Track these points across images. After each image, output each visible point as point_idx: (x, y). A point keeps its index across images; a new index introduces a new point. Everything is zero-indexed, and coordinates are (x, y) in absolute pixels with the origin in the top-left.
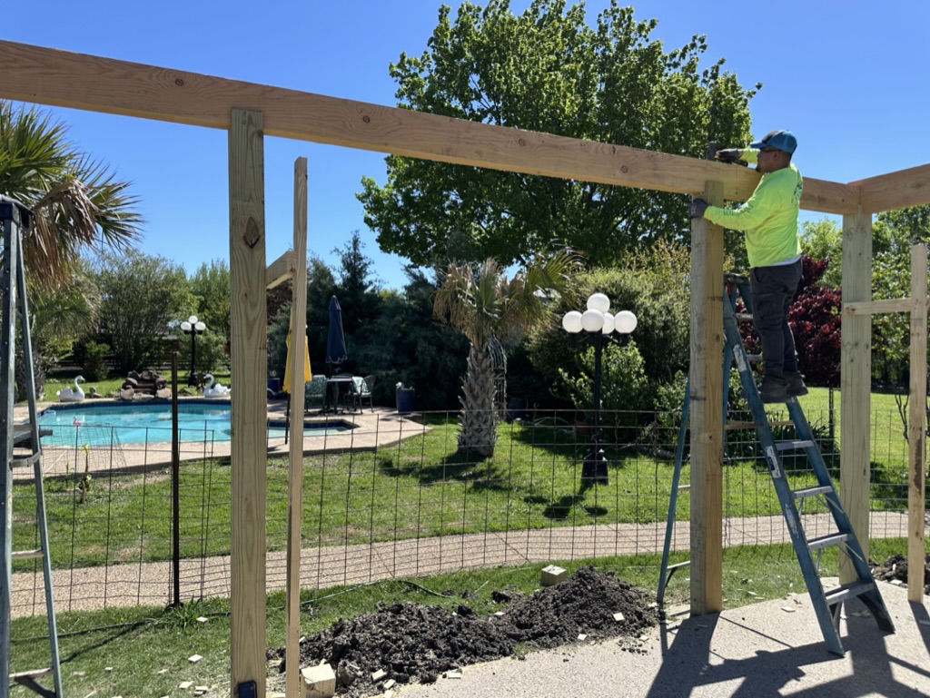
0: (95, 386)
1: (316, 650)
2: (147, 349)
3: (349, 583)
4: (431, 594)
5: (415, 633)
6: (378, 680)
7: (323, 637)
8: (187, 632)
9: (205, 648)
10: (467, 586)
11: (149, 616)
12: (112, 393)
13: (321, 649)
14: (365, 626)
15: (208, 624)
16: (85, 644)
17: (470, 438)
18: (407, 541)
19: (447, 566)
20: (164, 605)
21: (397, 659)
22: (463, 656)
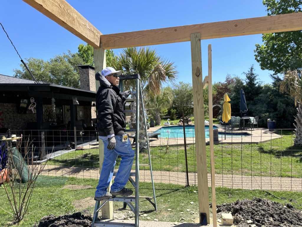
0: (173, 121)
1: (229, 208)
2: (186, 111)
3: (244, 188)
4: (276, 197)
5: (265, 210)
6: (249, 224)
7: (231, 204)
8: (191, 195)
9: (195, 200)
10: (293, 197)
11: (180, 188)
12: (177, 123)
13: (230, 209)
14: (246, 204)
15: (197, 193)
16: (164, 192)
17: (299, 140)
18: (268, 177)
19: (284, 189)
20: (185, 185)
21: (257, 218)
22: (286, 223)
